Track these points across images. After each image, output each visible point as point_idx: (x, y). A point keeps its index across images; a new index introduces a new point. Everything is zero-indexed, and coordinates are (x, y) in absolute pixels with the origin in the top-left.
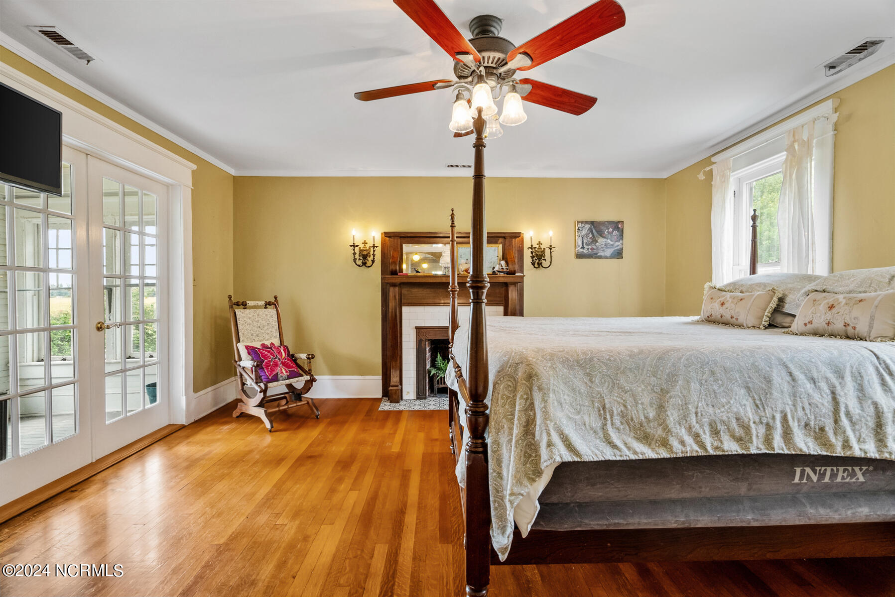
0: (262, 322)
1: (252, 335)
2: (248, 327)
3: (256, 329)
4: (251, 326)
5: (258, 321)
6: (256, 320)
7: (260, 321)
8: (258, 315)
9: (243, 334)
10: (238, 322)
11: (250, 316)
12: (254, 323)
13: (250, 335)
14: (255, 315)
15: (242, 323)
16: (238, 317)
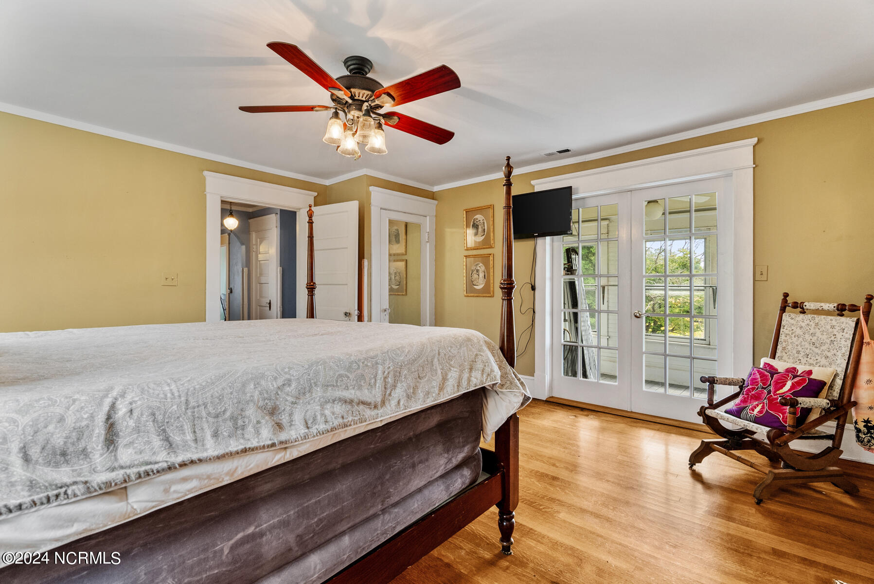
0: (820, 336)
1: (798, 352)
2: (794, 339)
3: (807, 346)
4: (801, 339)
5: (813, 334)
6: (811, 331)
7: (818, 334)
8: (817, 324)
9: (784, 349)
10: (782, 330)
11: (803, 325)
12: (807, 336)
13: (795, 352)
14: (811, 323)
15: (787, 332)
16: (783, 323)
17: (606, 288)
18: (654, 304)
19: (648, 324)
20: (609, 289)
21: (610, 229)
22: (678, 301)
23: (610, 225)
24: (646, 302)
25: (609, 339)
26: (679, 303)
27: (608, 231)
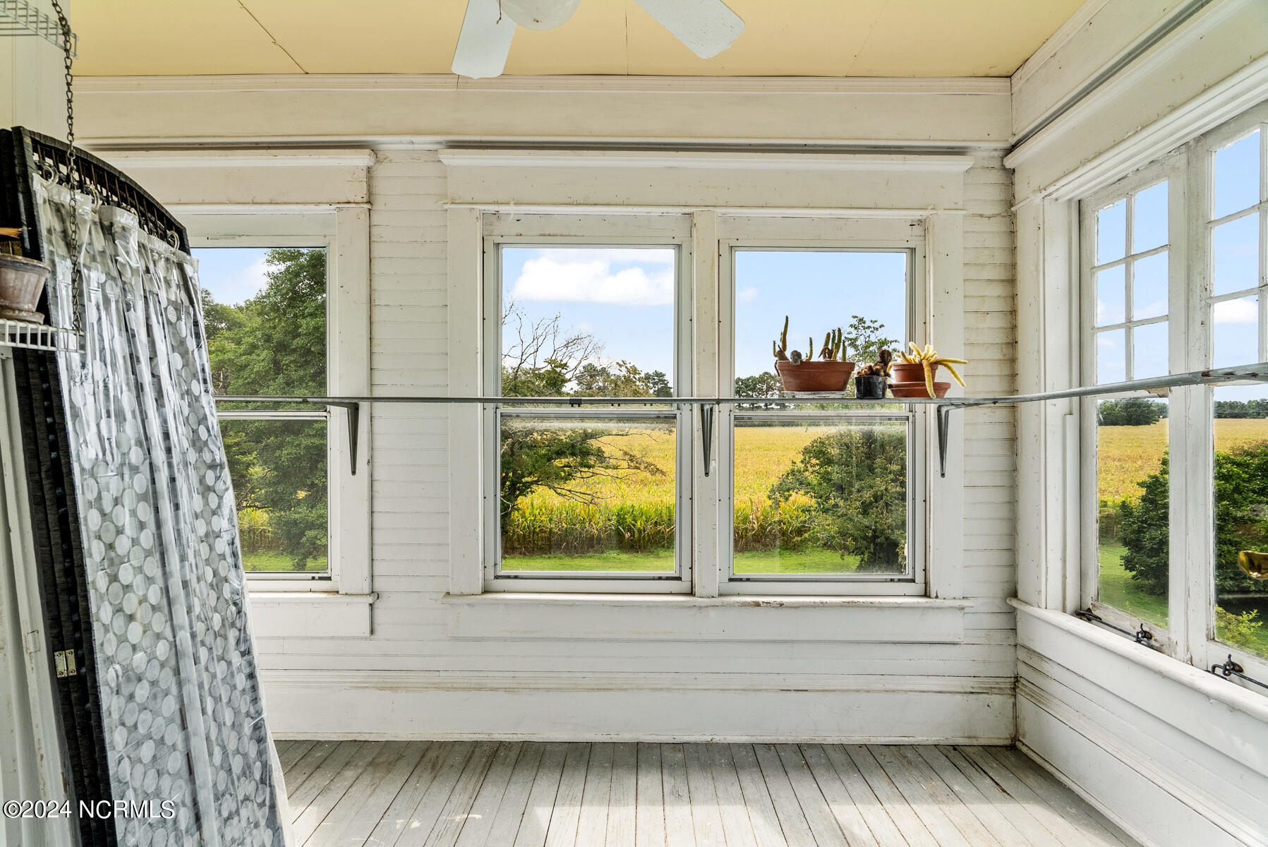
17: (364, 408)
18: (513, 444)
19: (504, 475)
20: (376, 413)
21: (380, 187)
22: (545, 437)
23: (381, 171)
24: (502, 440)
25: (376, 606)
26: (547, 440)
27: (370, 193)
